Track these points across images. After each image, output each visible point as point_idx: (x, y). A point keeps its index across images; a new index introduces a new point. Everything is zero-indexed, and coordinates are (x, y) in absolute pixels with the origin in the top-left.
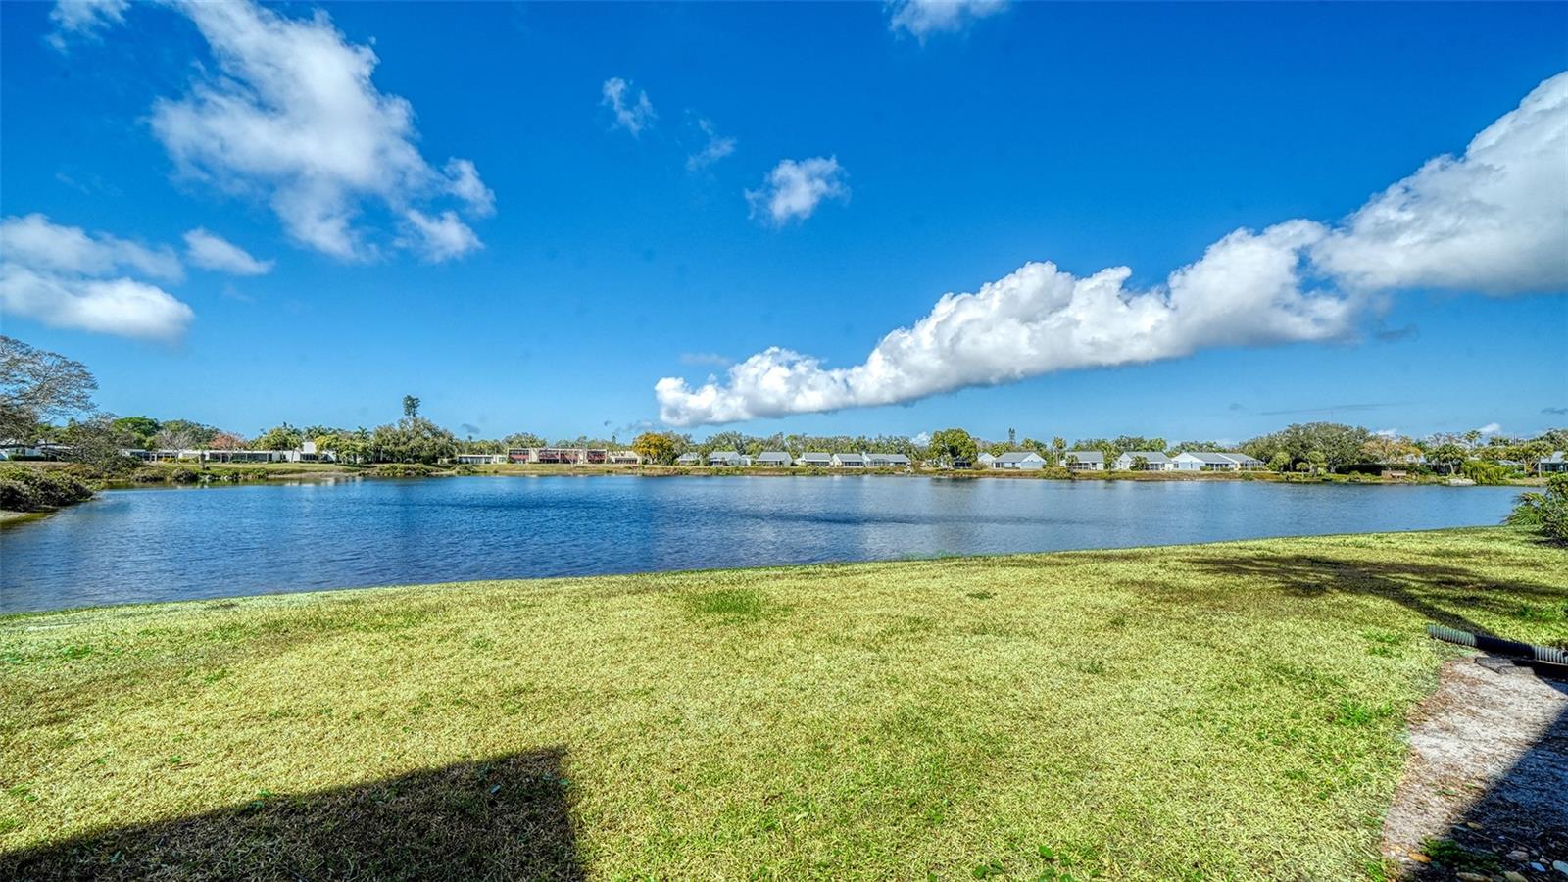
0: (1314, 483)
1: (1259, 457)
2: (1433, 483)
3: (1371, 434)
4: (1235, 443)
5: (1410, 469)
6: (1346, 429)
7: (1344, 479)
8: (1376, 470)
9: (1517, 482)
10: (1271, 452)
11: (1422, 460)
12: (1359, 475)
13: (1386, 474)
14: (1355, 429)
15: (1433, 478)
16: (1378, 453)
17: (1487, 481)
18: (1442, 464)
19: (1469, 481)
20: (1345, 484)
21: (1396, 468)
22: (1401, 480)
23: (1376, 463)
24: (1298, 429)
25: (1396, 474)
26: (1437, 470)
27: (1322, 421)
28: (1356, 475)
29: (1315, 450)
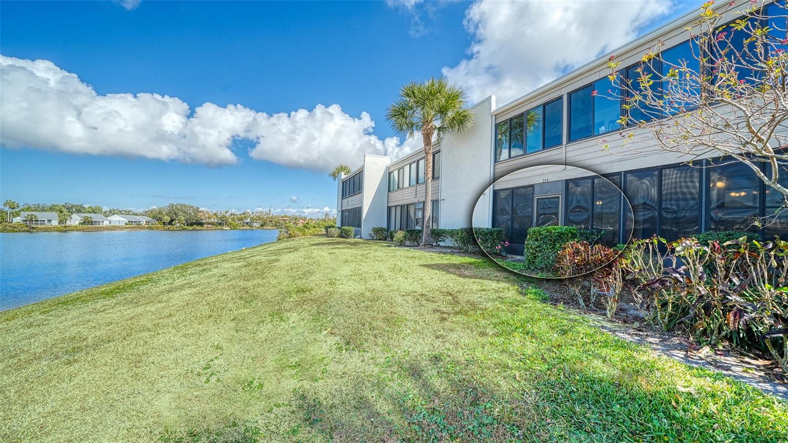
0: (179, 230)
1: (153, 218)
2: (219, 229)
3: (200, 210)
4: (141, 211)
5: (213, 224)
6: (192, 207)
7: (191, 228)
8: (201, 224)
9: (240, 228)
10: (160, 216)
11: (216, 220)
12: (196, 227)
13: (205, 226)
14: (195, 207)
15: (219, 227)
16: (203, 217)
17: (233, 228)
18: (222, 222)
19: (229, 228)
20: (190, 230)
21: (208, 224)
22: (210, 228)
23: (201, 221)
24: (173, 205)
25: (208, 226)
26: (220, 224)
27: (182, 203)
28: (195, 226)
29: (180, 215)
